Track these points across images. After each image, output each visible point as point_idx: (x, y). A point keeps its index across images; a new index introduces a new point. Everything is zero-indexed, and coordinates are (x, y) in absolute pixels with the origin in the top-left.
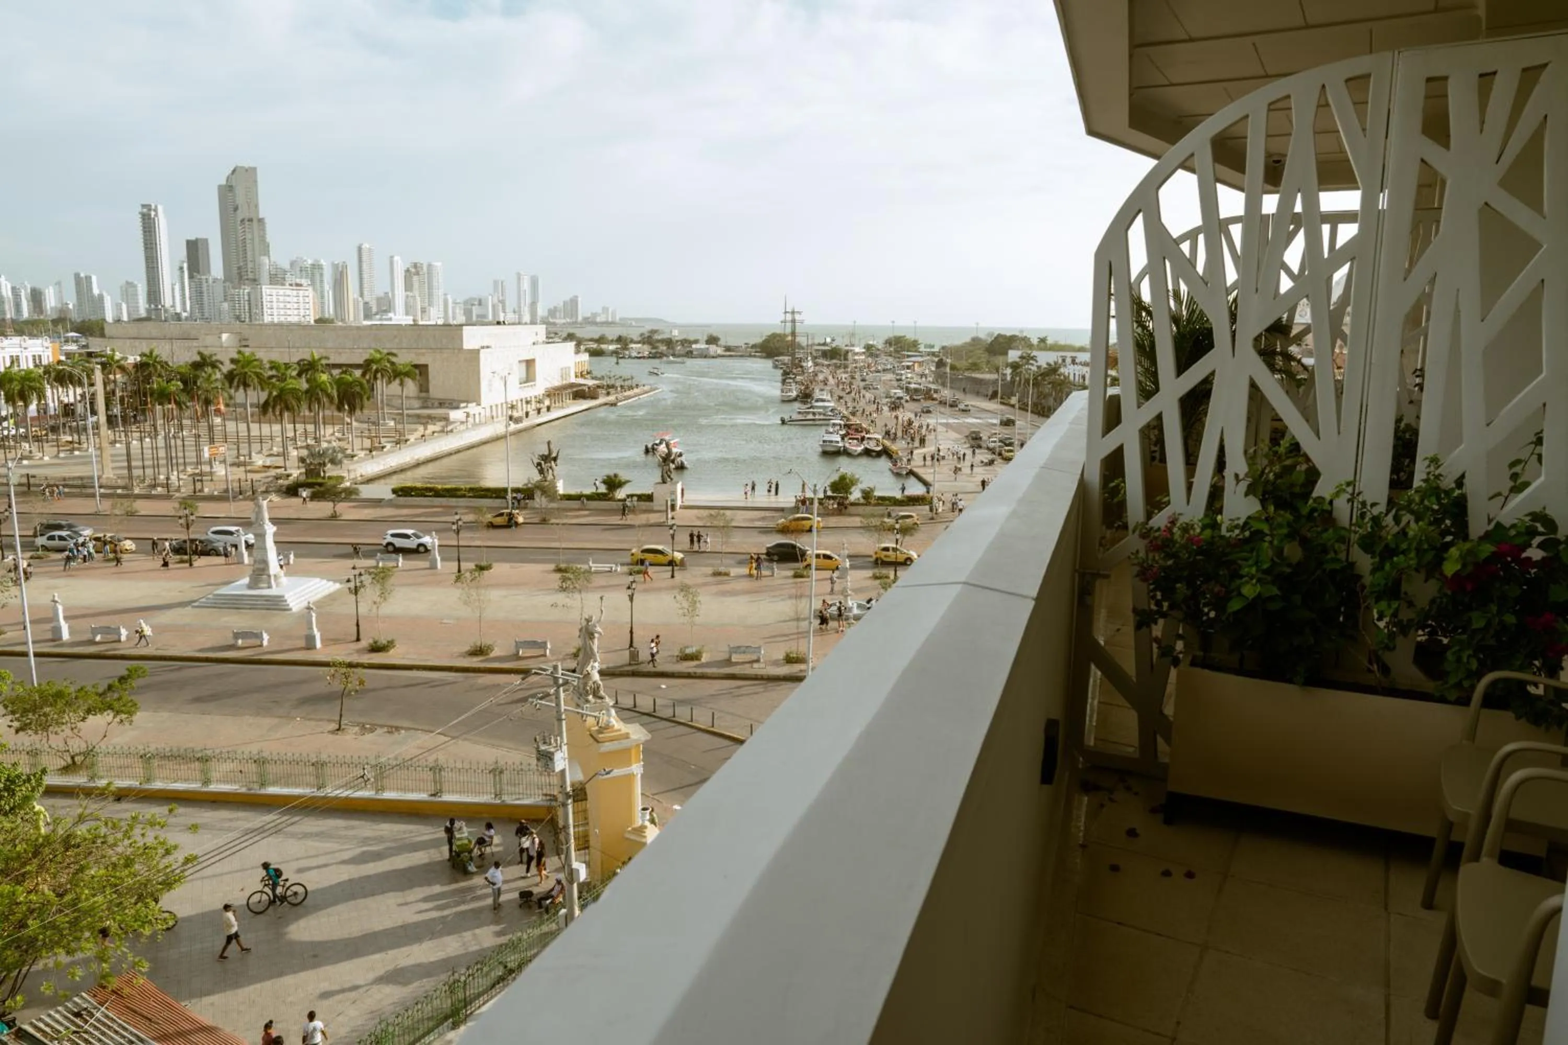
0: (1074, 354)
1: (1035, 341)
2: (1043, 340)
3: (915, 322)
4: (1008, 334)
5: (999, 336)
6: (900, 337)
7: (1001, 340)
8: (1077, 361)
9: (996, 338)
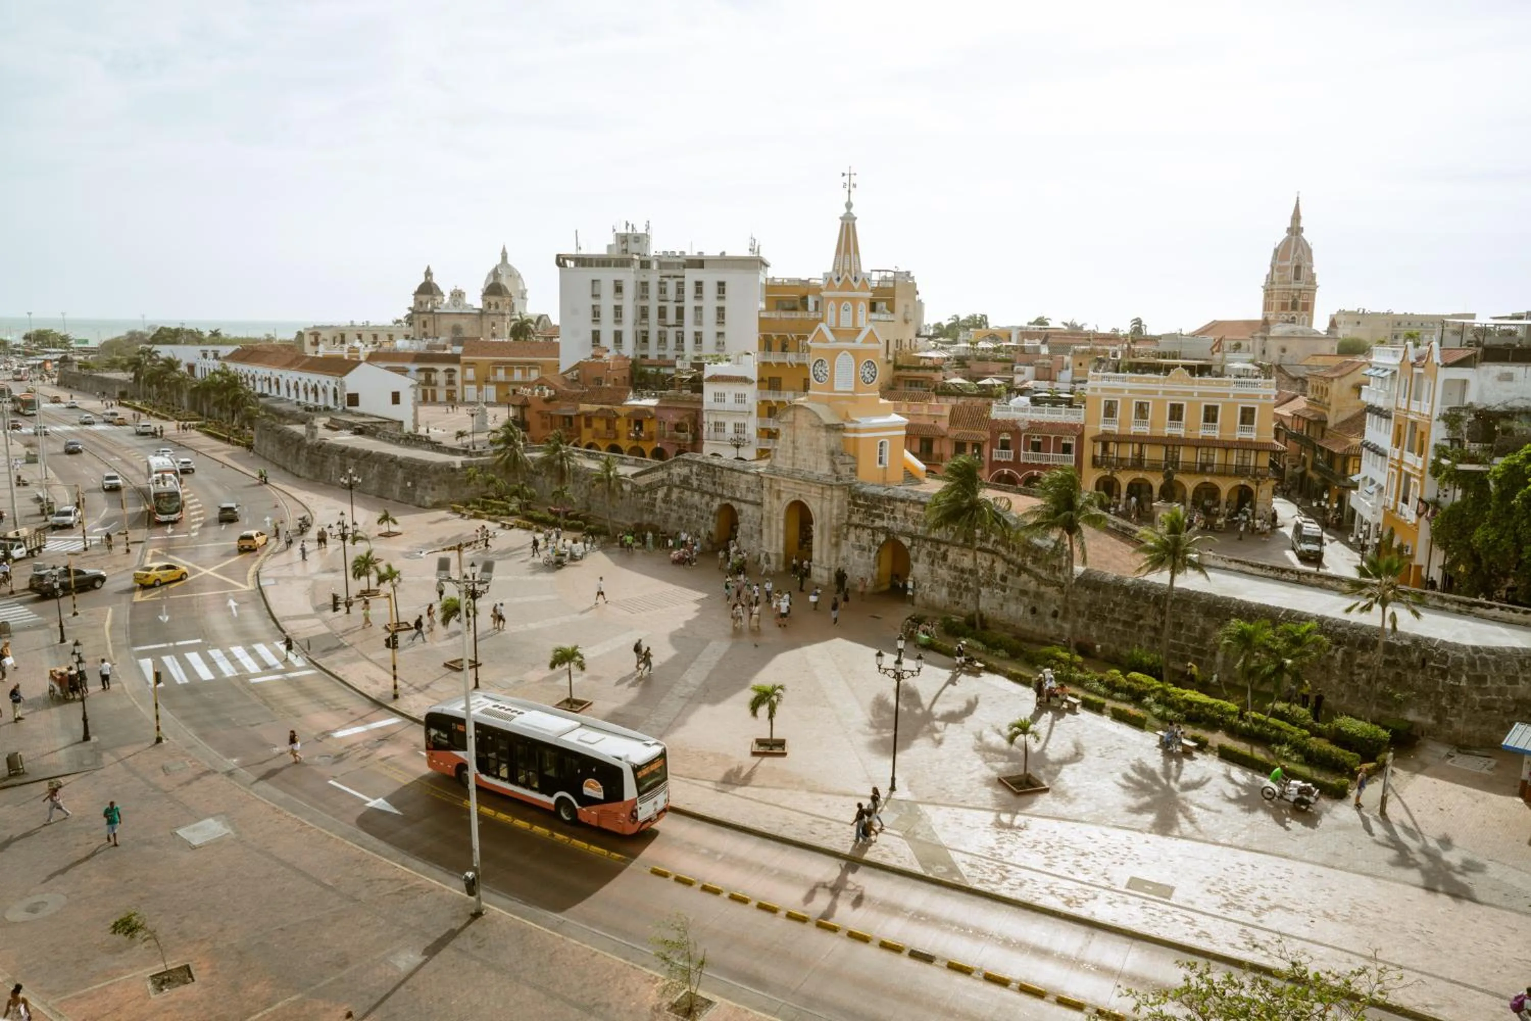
0: (215, 348)
1: (207, 334)
2: (215, 334)
3: (63, 314)
4: (173, 327)
5: (162, 328)
6: (45, 332)
7: (164, 333)
8: (220, 355)
9: (160, 331)
